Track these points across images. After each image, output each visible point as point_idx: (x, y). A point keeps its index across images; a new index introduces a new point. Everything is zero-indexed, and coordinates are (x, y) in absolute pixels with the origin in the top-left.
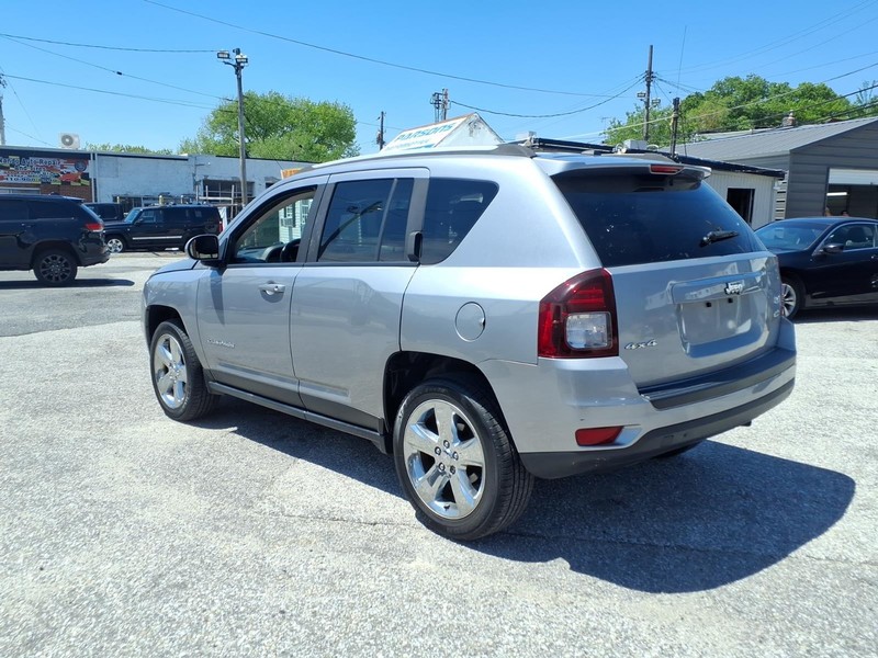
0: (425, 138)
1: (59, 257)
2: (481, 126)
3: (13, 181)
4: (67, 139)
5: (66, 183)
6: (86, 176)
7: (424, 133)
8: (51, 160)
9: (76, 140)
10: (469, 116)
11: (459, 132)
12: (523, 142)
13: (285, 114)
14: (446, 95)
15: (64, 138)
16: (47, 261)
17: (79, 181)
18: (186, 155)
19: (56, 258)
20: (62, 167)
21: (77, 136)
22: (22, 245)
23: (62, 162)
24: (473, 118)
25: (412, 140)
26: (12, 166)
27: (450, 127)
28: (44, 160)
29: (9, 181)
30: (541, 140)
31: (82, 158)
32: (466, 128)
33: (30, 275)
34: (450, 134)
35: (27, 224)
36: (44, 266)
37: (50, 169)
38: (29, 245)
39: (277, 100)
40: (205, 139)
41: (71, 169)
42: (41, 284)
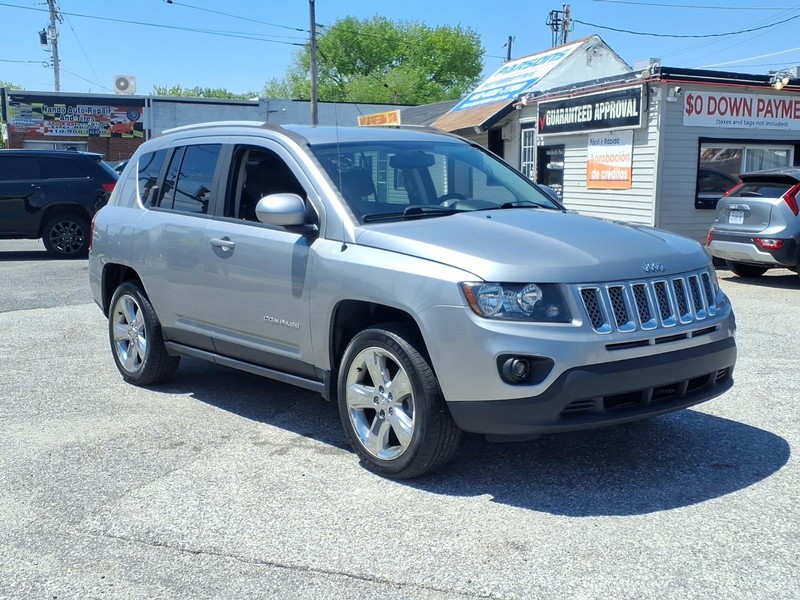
0: (530, 70)
1: (71, 224)
2: (604, 51)
3: (59, 134)
4: (122, 82)
5: (116, 135)
6: (139, 127)
7: (530, 64)
8: (101, 108)
9: (132, 83)
10: (586, 40)
11: (572, 61)
12: (640, 73)
13: (392, 43)
14: (567, 12)
15: (119, 80)
16: (58, 228)
17: (132, 133)
18: (256, 99)
19: (66, 225)
20: (113, 116)
21: (133, 78)
22: (30, 209)
23: (113, 109)
24: (592, 42)
25: (516, 73)
26: (57, 115)
27: (562, 54)
28: (93, 107)
29: (54, 134)
30: (664, 70)
31: (135, 105)
32: (583, 56)
33: (38, 245)
34: (560, 64)
35: (37, 184)
36: (54, 234)
37: (100, 118)
38: (38, 209)
39: (384, 26)
40: (295, 79)
41: (122, 117)
42: (50, 254)
